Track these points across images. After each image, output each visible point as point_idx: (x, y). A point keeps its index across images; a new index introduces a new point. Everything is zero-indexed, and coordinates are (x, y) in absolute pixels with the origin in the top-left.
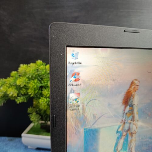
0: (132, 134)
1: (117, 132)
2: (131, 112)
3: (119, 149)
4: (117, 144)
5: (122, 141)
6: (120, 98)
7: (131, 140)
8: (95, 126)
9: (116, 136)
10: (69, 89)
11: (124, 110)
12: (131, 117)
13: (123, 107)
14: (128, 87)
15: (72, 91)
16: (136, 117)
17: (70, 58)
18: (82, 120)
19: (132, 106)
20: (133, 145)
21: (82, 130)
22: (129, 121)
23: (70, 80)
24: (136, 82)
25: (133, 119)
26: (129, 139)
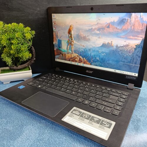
0: (72, 45)
1: (67, 43)
2: (71, 36)
3: (68, 49)
4: (67, 47)
5: (69, 46)
6: (67, 31)
7: (72, 47)
8: (60, 39)
9: (67, 44)
10: (53, 26)
11: (69, 36)
12: (71, 38)
13: (68, 34)
14: (69, 27)
15: (54, 27)
16: (73, 39)
17: (53, 17)
18: (57, 36)
19: (71, 34)
20: (73, 49)
21: (57, 40)
22: (71, 40)
23: (53, 24)
24: (72, 26)
25: (72, 39)
26: (71, 47)
